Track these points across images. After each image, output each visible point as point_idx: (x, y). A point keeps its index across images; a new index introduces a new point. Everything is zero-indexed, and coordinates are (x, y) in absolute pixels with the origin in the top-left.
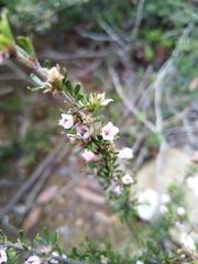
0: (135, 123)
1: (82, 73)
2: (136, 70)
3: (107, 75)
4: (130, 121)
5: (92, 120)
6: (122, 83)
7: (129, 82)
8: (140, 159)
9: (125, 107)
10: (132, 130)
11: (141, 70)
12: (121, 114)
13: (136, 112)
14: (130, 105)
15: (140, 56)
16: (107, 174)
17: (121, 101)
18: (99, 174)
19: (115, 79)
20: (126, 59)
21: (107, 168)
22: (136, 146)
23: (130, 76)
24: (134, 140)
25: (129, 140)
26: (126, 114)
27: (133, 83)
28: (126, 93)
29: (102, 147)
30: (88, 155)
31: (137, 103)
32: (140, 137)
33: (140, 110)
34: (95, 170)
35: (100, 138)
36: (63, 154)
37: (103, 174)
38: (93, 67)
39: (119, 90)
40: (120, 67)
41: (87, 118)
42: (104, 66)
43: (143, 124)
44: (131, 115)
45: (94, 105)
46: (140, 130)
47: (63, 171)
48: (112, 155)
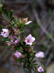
0: (46, 39)
1: (18, 12)
2: (47, 11)
3: (32, 13)
4: (44, 38)
5: (20, 32)
6: (40, 17)
7: (44, 17)
8: (49, 60)
9: (41, 30)
10: (45, 43)
11: (50, 11)
12: (39, 34)
13: (47, 33)
14: (44, 30)
15: (50, 3)
16: (29, 66)
17: (39, 27)
18: (24, 66)
19: (36, 15)
20: (42, 5)
21: (29, 63)
22: (47, 52)
23: (44, 14)
24: (46, 49)
25: (43, 49)
26: (42, 34)
27: (46, 18)
28: (42, 23)
29: (26, 50)
30: (18, 54)
31: (48, 28)
32: (49, 47)
33: (50, 32)
34: (23, 64)
35: (25, 43)
36: (6, 56)
37: (26, 66)
38: (24, 8)
39: (38, 21)
40: (39, 9)
41: (17, 31)
42: (30, 8)
43: (51, 40)
44: (45, 35)
45: (21, 24)
46: (49, 44)
47: (7, 66)
48: (32, 54)
